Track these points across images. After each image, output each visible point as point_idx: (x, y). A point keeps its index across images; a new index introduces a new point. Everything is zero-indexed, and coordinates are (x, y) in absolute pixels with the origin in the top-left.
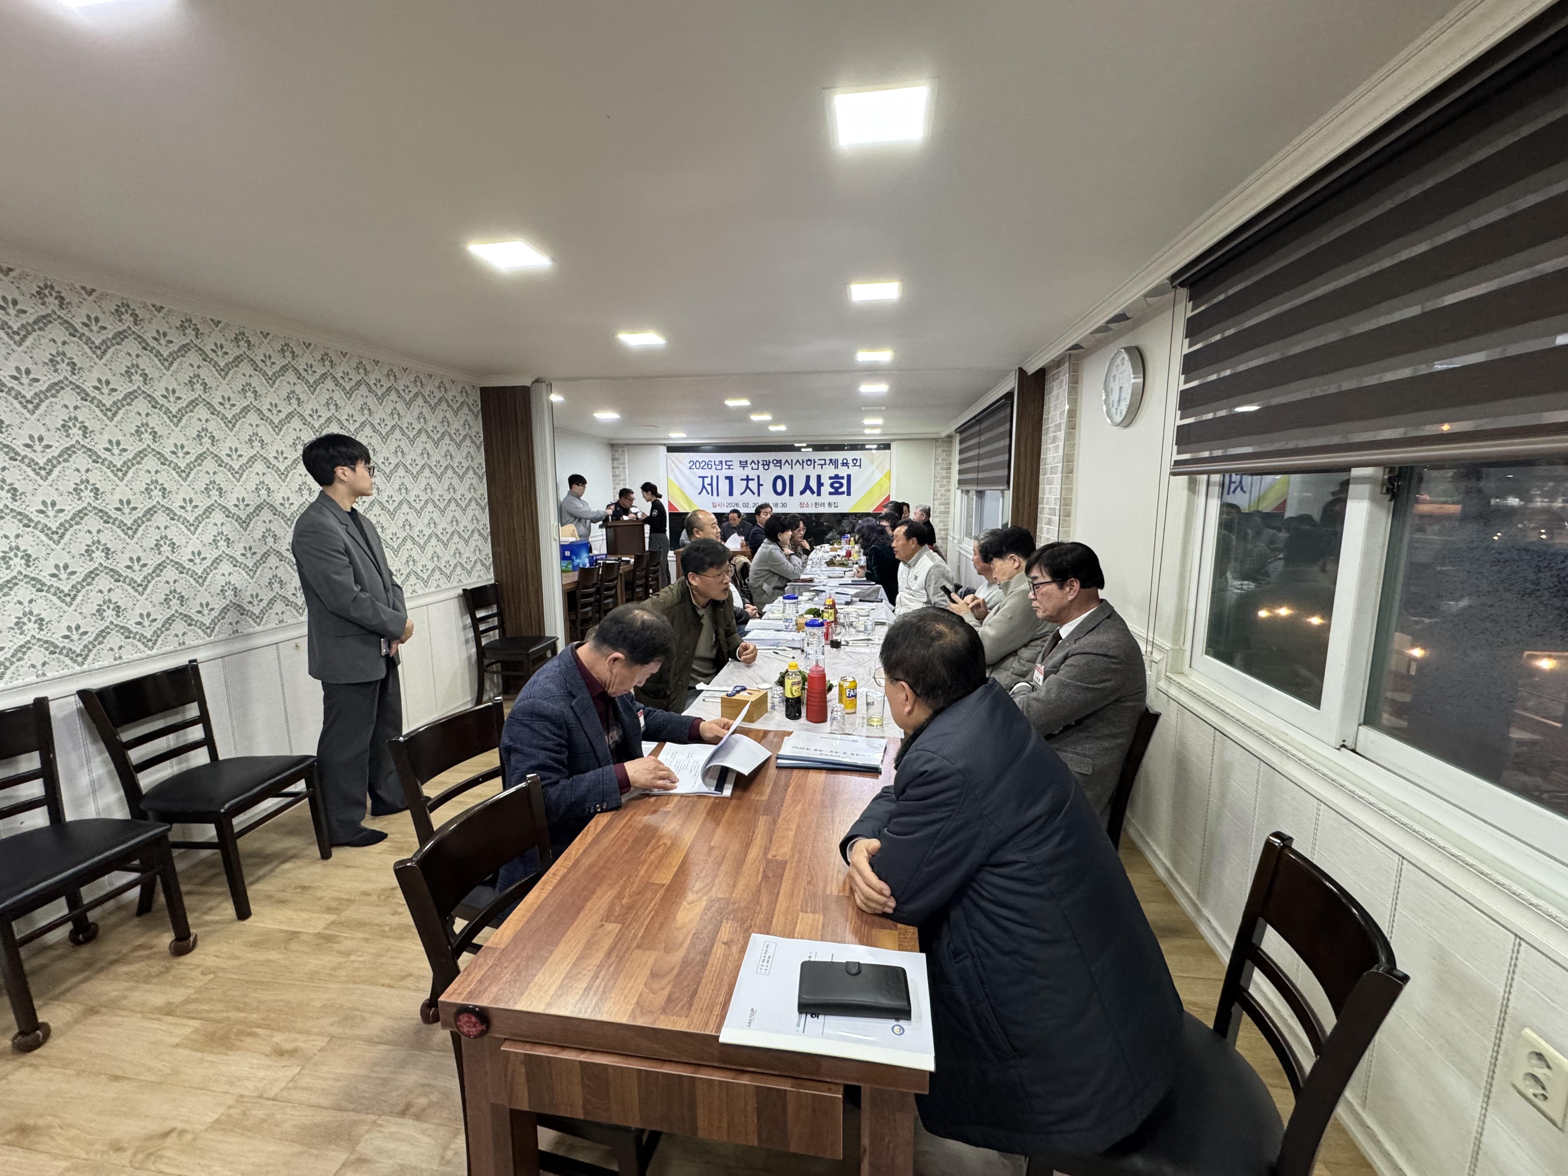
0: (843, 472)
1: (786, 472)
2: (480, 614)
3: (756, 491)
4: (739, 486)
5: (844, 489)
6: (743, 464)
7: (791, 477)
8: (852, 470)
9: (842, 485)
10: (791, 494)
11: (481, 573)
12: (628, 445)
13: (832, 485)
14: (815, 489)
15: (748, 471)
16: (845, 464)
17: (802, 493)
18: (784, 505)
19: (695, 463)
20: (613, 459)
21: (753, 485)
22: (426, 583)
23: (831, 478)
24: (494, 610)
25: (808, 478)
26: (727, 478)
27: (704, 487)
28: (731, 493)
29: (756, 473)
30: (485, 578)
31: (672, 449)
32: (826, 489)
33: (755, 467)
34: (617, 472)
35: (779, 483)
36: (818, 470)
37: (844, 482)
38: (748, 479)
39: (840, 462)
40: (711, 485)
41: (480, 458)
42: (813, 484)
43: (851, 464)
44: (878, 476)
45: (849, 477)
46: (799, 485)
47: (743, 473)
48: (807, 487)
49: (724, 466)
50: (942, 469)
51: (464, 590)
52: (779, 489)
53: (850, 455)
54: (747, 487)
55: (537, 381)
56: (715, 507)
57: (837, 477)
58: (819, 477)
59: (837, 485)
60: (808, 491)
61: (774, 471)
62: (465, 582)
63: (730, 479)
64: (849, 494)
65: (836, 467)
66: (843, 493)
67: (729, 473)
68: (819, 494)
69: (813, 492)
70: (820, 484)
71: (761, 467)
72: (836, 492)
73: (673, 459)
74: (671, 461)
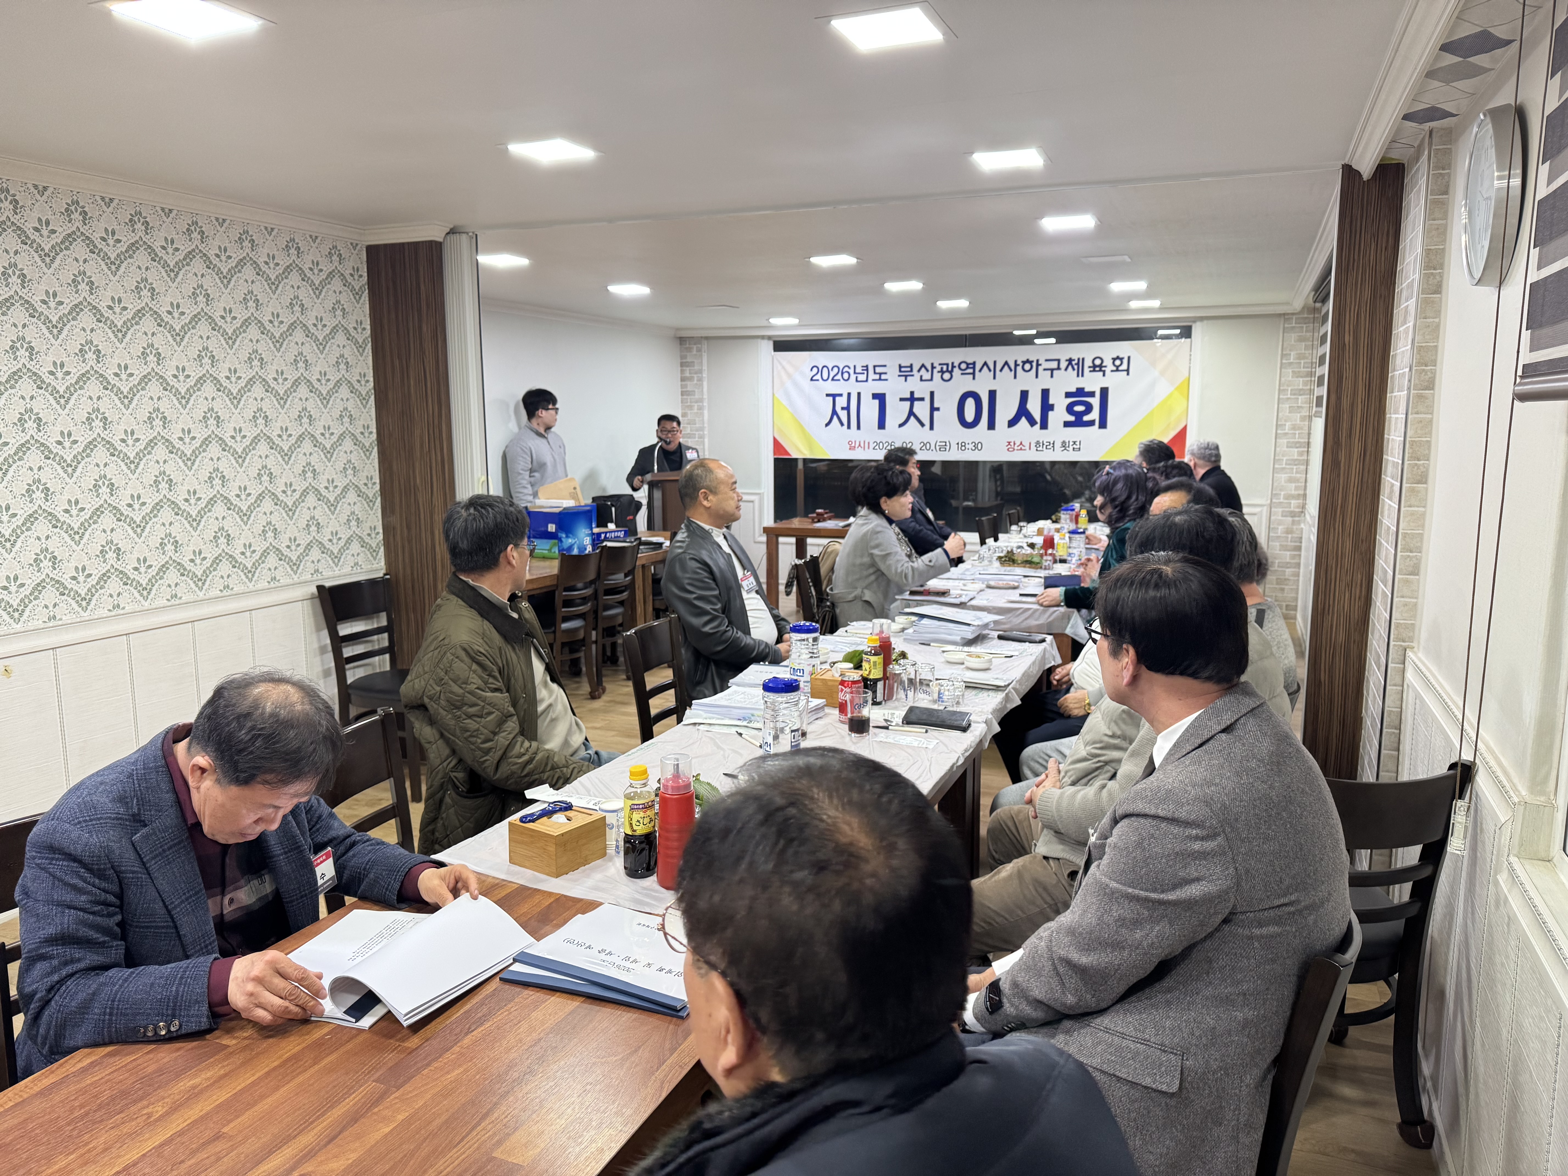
0: (1092, 382)
1: (982, 385)
2: (345, 629)
3: (927, 422)
4: (896, 411)
5: (1095, 415)
6: (905, 372)
7: (992, 394)
8: (1111, 380)
9: (1089, 408)
10: (991, 425)
11: (360, 559)
12: (707, 338)
13: (1070, 409)
14: (1037, 416)
15: (914, 385)
16: (1098, 368)
17: (1012, 423)
18: (976, 446)
19: (820, 371)
20: (682, 365)
21: (922, 409)
22: (250, 573)
23: (1068, 395)
24: (382, 620)
25: (1024, 395)
26: (875, 396)
27: (834, 412)
28: (882, 425)
29: (928, 387)
30: (366, 567)
31: (782, 345)
32: (1059, 415)
33: (927, 376)
34: (690, 386)
35: (970, 403)
36: (1045, 381)
37: (1095, 402)
38: (912, 399)
39: (1088, 363)
40: (847, 408)
41: (365, 365)
42: (1034, 407)
43: (1109, 367)
44: (1163, 389)
45: (1104, 392)
46: (1006, 409)
47: (904, 388)
48: (1023, 412)
49: (872, 376)
50: (1296, 374)
51: (320, 588)
52: (970, 416)
53: (1107, 350)
54: (911, 413)
55: (452, 231)
56: (852, 448)
57: (1080, 392)
58: (1045, 393)
59: (1079, 408)
60: (1024, 421)
61: (962, 383)
62: (327, 573)
63: (880, 398)
64: (1103, 424)
65: (1080, 373)
66: (1091, 423)
67: (879, 387)
68: (1044, 425)
69: (1032, 422)
70: (1047, 407)
71: (937, 376)
72: (1078, 421)
73: (784, 363)
74: (780, 368)
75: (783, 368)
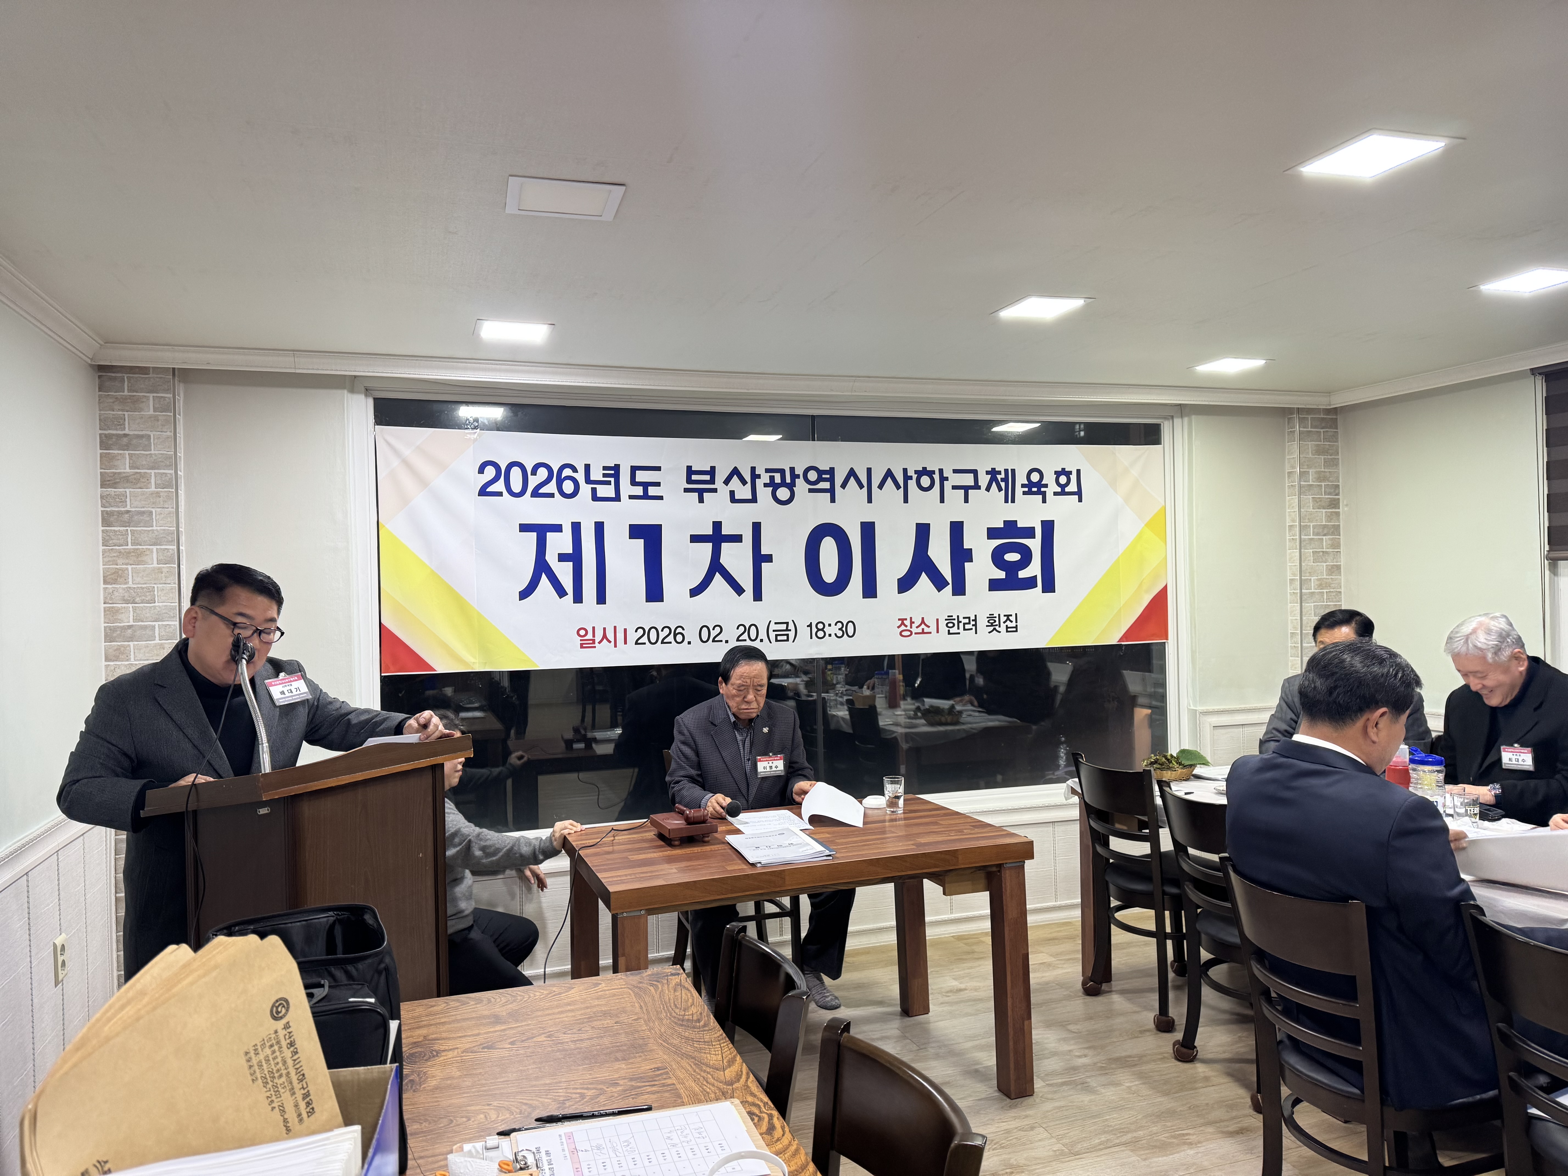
0: (1029, 512)
1: (848, 513)
3: (747, 582)
4: (684, 563)
5: (1034, 569)
6: (700, 482)
8: (1057, 509)
9: (1026, 557)
10: (870, 590)
12: (184, 375)
13: (997, 558)
14: (946, 572)
15: (720, 509)
16: (1035, 488)
17: (906, 584)
18: (846, 629)
19: (503, 473)
21: (737, 558)
23: (992, 533)
25: (923, 532)
26: (636, 531)
27: (541, 567)
28: (654, 592)
29: (747, 515)
32: (981, 569)
33: (744, 492)
35: (828, 548)
36: (955, 508)
37: (1035, 545)
38: (717, 538)
39: (1021, 479)
40: (575, 558)
42: (940, 554)
43: (1053, 488)
44: (1130, 525)
45: (1048, 527)
46: (893, 558)
47: (700, 515)
48: (921, 564)
52: (829, 571)
53: (1049, 459)
54: (716, 567)
56: (587, 644)
57: (1011, 528)
58: (957, 529)
59: (1012, 557)
60: (925, 579)
61: (811, 509)
63: (648, 535)
64: (1049, 586)
66: (1030, 583)
67: (645, 513)
68: (959, 589)
69: (939, 582)
70: (960, 555)
71: (764, 493)
72: (1011, 580)
73: (407, 452)
74: (395, 463)
75: (406, 463)
